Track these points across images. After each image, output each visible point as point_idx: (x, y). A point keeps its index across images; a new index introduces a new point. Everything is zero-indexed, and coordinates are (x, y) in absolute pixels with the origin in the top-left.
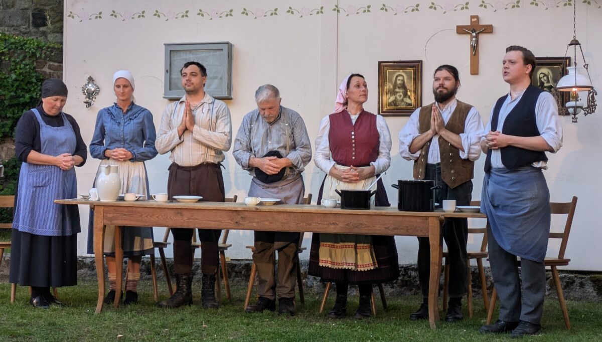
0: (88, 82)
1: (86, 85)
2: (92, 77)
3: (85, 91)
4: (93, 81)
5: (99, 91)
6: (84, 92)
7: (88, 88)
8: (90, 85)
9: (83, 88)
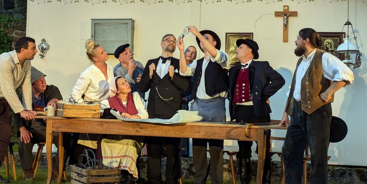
0: (42, 42)
1: (41, 44)
2: (45, 39)
3: (40, 48)
4: (45, 41)
5: (49, 48)
7: (42, 46)
8: (43, 44)
9: (38, 46)
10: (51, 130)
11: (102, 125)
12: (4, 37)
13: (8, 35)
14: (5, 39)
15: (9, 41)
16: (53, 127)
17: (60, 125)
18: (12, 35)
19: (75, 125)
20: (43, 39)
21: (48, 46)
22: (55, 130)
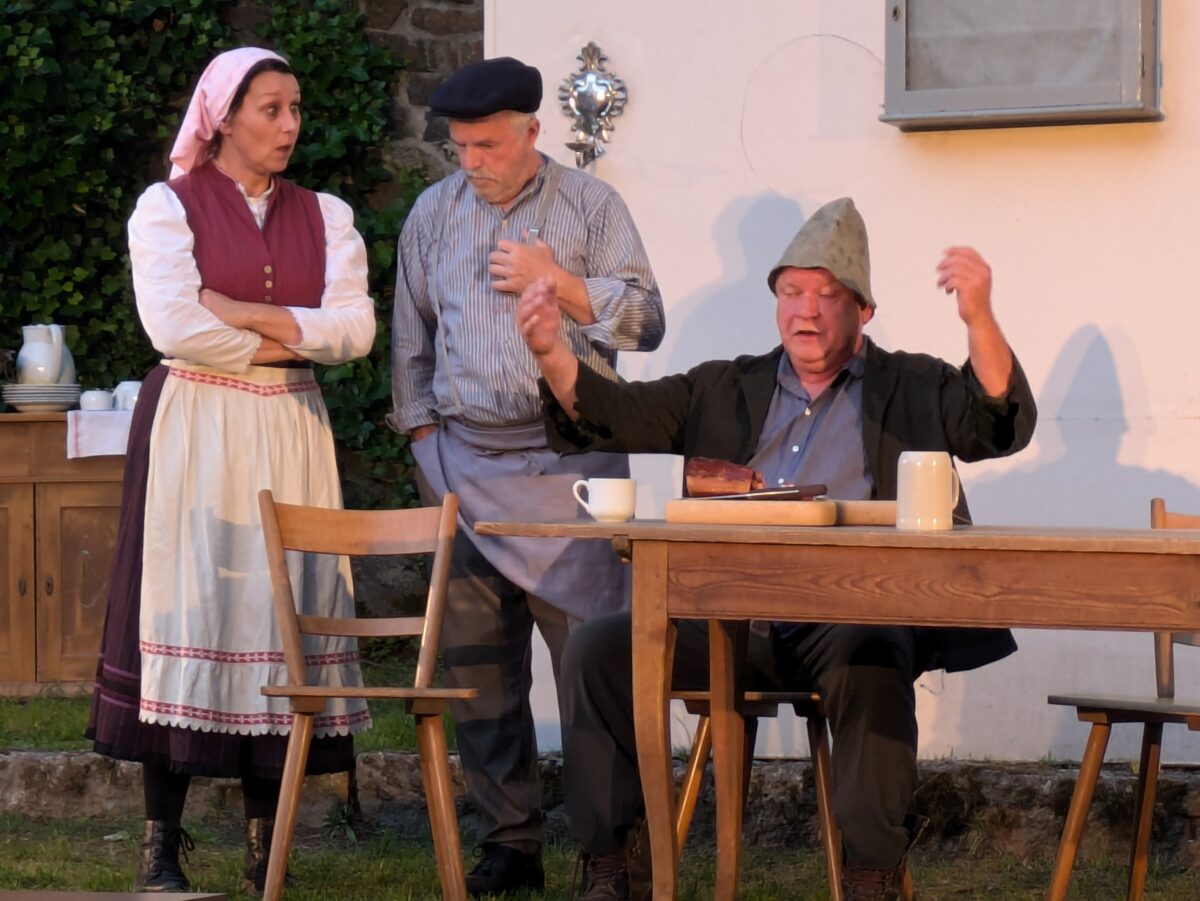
0: (581, 64)
1: (575, 77)
2: (598, 44)
3: (572, 103)
4: (602, 59)
5: (625, 100)
6: (567, 108)
7: (582, 89)
8: (591, 78)
9: (562, 89)
10: (658, 607)
11: (976, 574)
12: (350, 46)
13: (369, 30)
14: (356, 58)
15: (380, 67)
16: (672, 589)
17: (713, 577)
18: (391, 32)
19: (809, 576)
20: (591, 45)
21: (622, 89)
22: (687, 610)
